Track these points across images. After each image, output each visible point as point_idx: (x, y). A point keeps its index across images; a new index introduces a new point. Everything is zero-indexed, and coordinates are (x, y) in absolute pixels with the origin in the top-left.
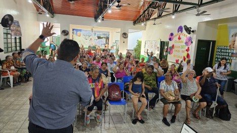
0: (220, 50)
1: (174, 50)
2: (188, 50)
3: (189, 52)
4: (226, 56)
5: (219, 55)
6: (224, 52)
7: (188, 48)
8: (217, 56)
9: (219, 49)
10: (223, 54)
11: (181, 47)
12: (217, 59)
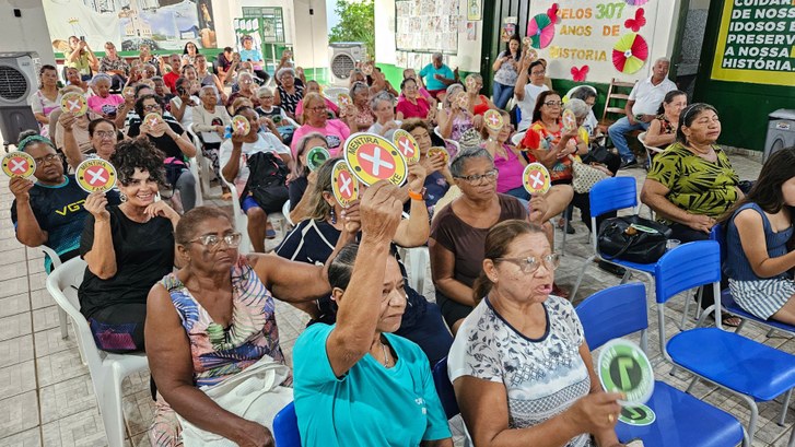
0: (746, 14)
1: (558, 27)
2: (636, 22)
3: (642, 32)
4: (775, 32)
5: (744, 32)
6: (766, 20)
7: (640, 13)
8: (732, 38)
9: (742, 8)
10: (760, 26)
11: (595, 12)
12: (731, 51)
